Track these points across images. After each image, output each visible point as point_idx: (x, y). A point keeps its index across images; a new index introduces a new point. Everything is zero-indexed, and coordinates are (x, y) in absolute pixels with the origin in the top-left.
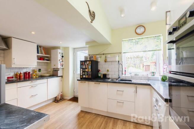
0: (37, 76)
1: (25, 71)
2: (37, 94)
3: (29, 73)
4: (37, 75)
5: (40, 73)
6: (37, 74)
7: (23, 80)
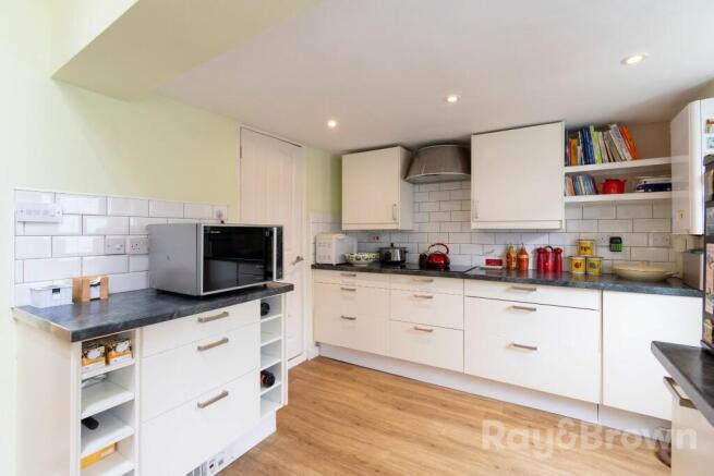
0: (594, 272)
1: (542, 242)
2: (535, 349)
3: (557, 252)
4: (592, 266)
5: (617, 256)
6: (595, 261)
7: (531, 275)
